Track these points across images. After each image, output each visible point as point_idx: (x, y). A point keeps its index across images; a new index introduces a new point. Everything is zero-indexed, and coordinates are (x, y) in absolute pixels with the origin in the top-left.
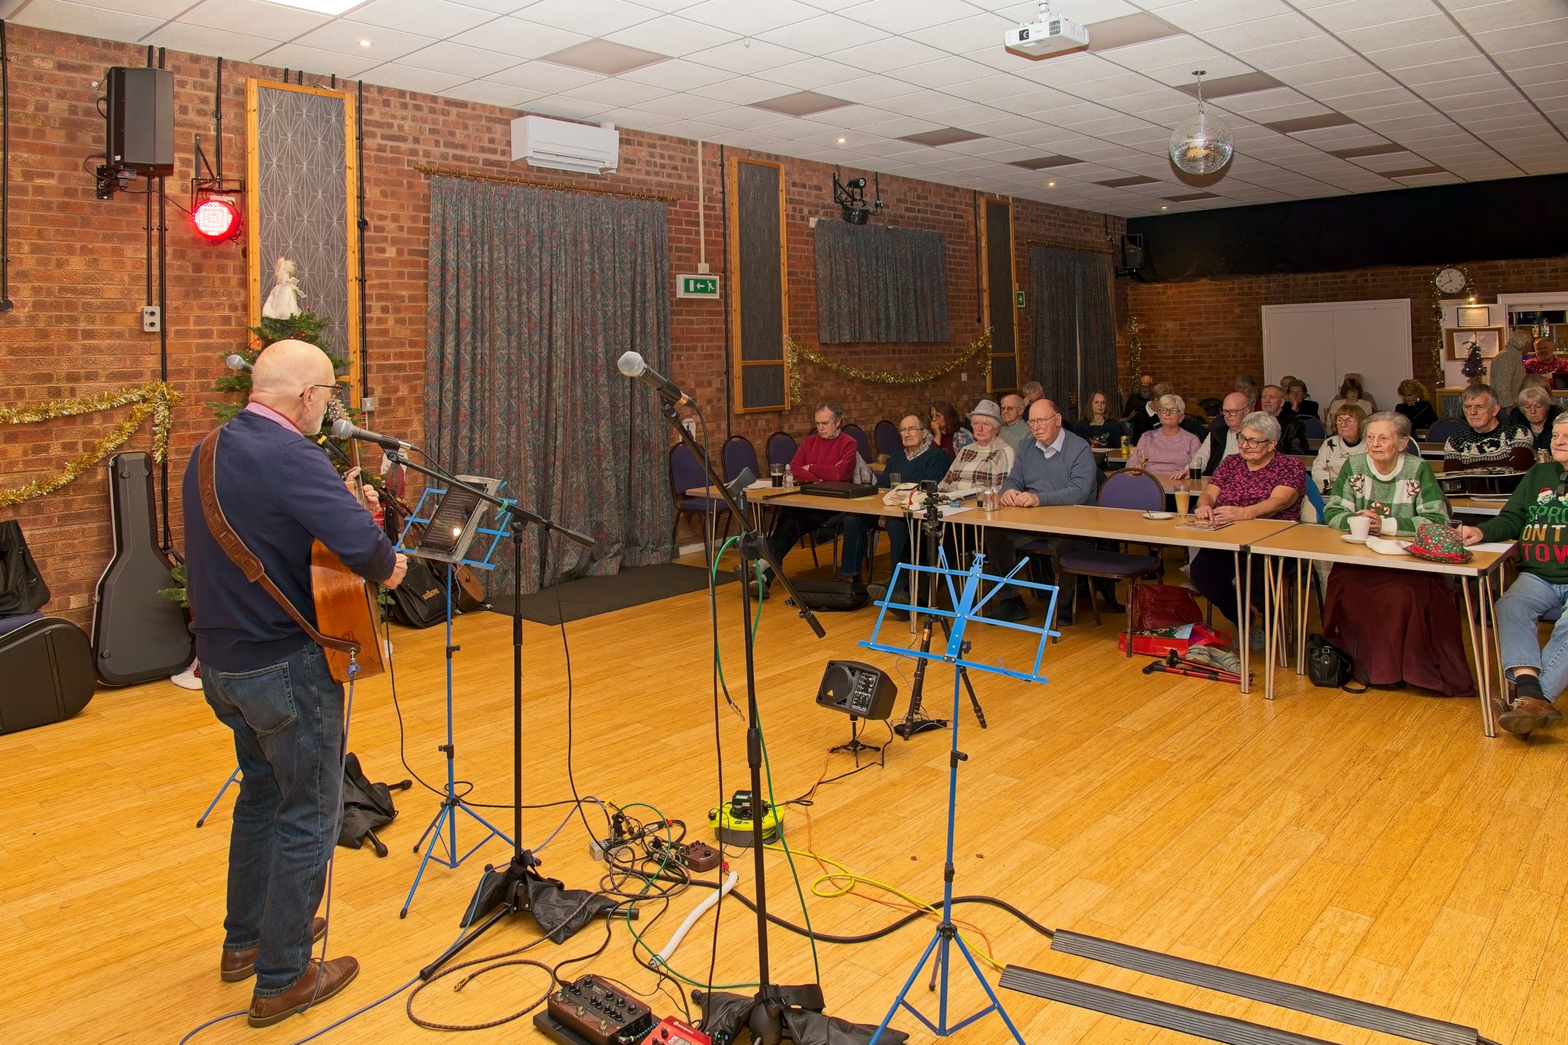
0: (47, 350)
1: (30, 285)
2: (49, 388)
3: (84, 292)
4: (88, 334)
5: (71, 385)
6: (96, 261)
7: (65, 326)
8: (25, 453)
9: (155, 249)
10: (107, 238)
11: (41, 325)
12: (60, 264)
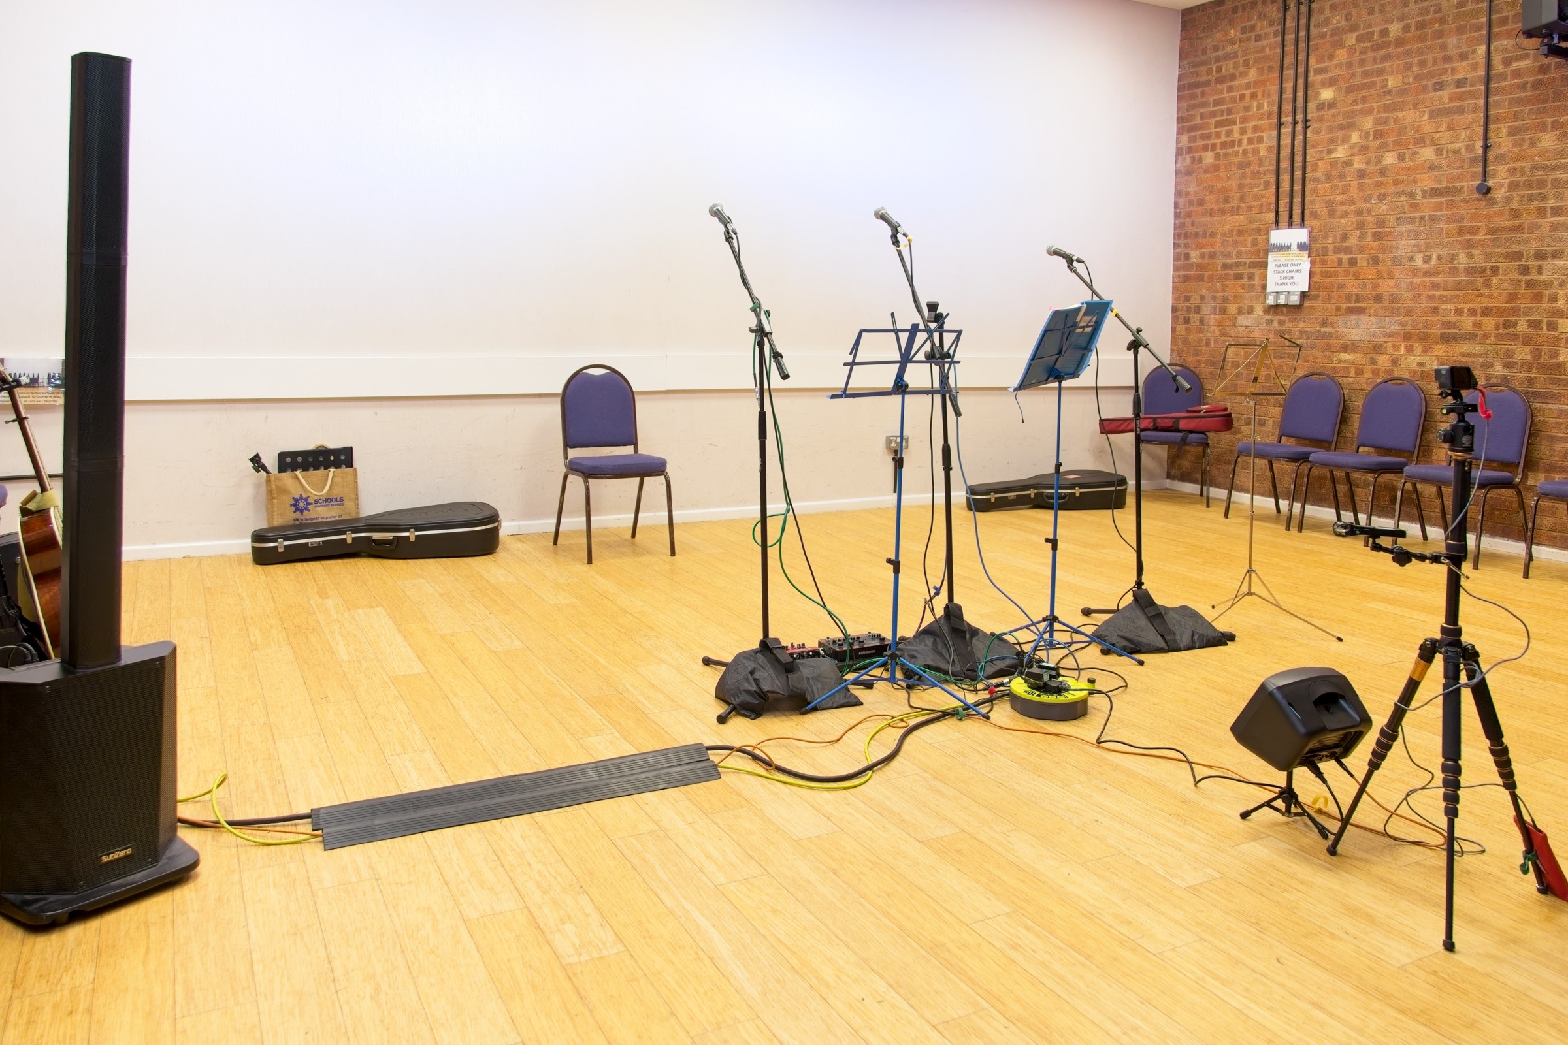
0: (1518, 229)
1: (1506, 166)
2: (1519, 265)
3: (1554, 169)
5: (1539, 263)
7: (1535, 204)
8: (1497, 328)
11: (1515, 205)
12: (1533, 144)
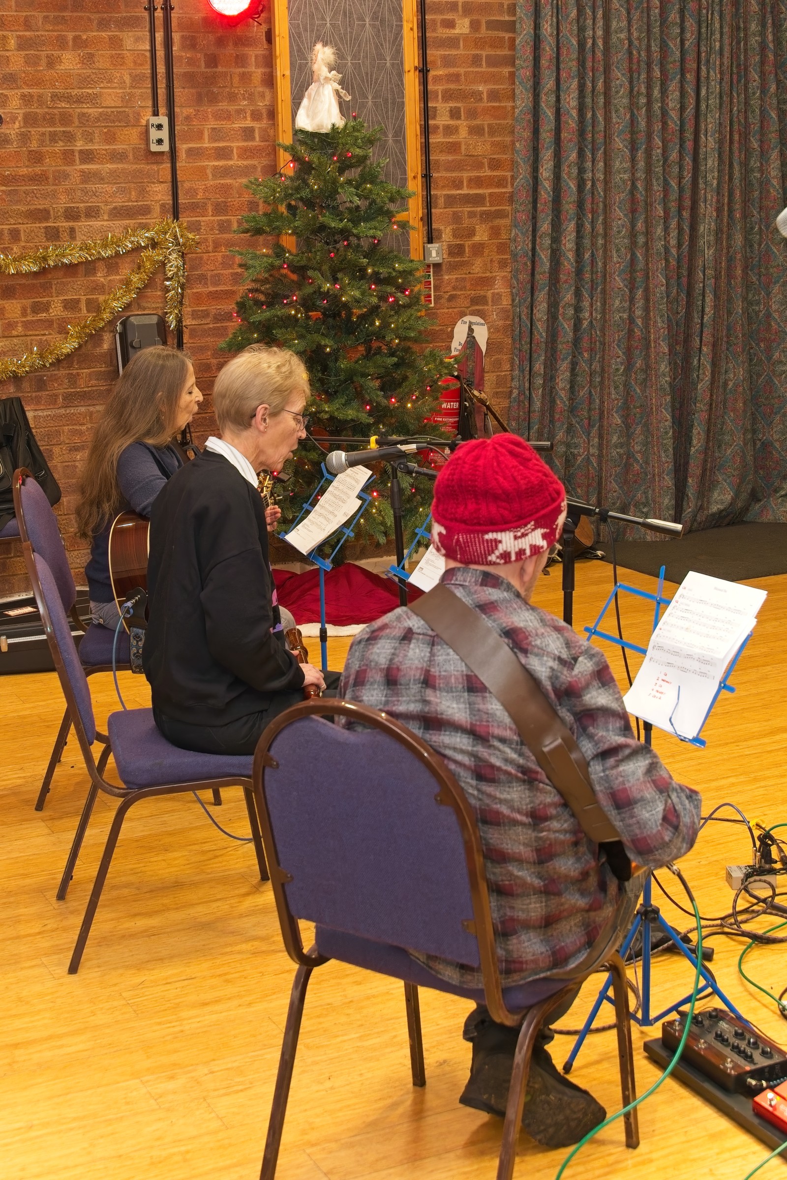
0: (39, 179)
1: (19, 92)
2: (46, 228)
3: (79, 100)
4: (87, 156)
5: (71, 224)
6: (91, 56)
7: (60, 146)
8: (24, 313)
9: (159, 36)
10: (103, 25)
11: (34, 145)
12: (51, 63)
